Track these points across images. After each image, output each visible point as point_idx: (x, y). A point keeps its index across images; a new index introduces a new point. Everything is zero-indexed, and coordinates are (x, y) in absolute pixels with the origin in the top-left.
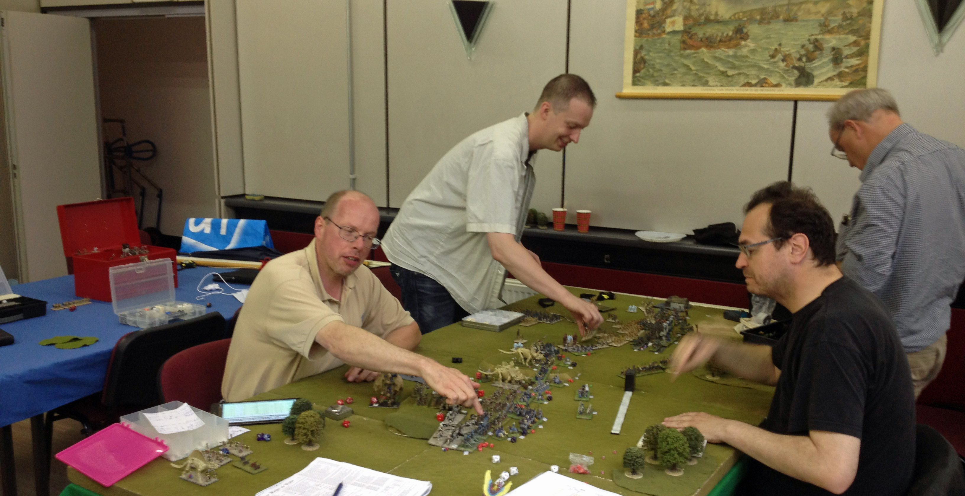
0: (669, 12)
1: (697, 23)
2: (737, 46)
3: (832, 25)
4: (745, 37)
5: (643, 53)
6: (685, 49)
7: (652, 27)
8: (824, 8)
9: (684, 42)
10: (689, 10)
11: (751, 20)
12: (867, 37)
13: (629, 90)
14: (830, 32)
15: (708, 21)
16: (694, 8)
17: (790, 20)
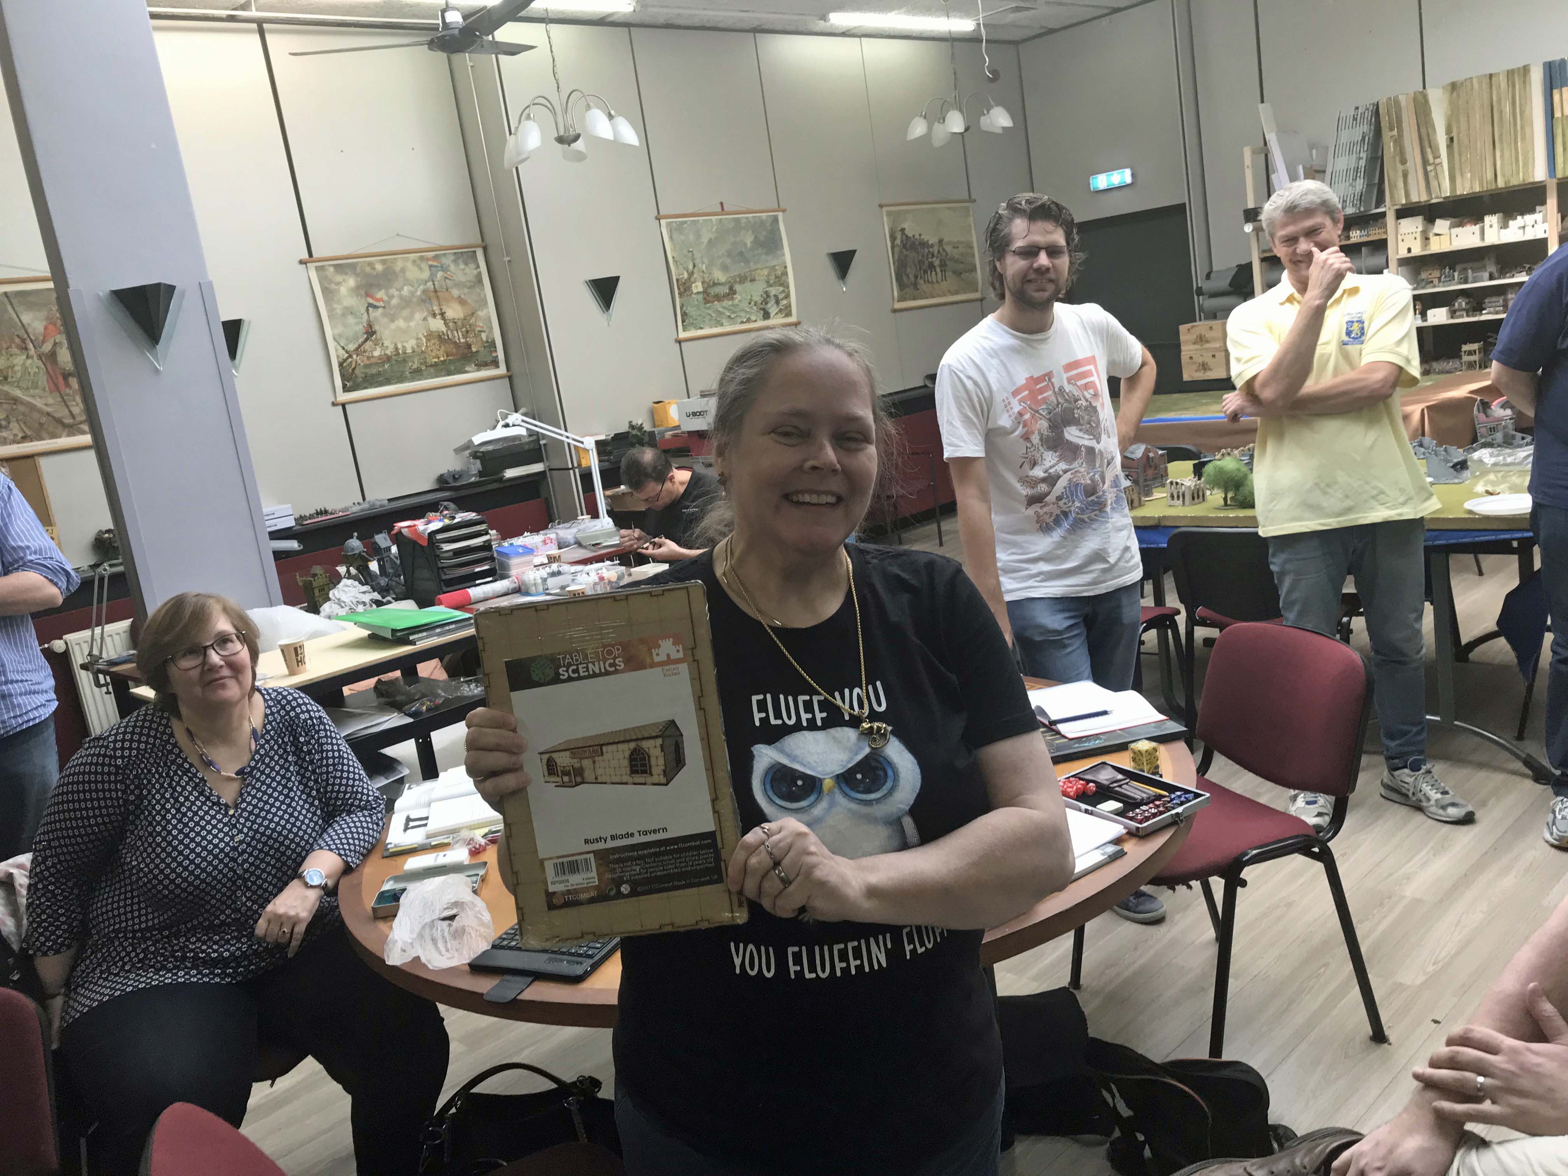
0: (692, 279)
1: (709, 286)
2: (732, 299)
3: (772, 282)
4: (735, 293)
5: (684, 308)
6: (706, 303)
7: (685, 291)
8: (765, 272)
9: (705, 299)
10: (703, 278)
11: (735, 282)
12: (788, 287)
13: (682, 335)
14: (771, 286)
15: (715, 284)
16: (706, 276)
17: (753, 280)
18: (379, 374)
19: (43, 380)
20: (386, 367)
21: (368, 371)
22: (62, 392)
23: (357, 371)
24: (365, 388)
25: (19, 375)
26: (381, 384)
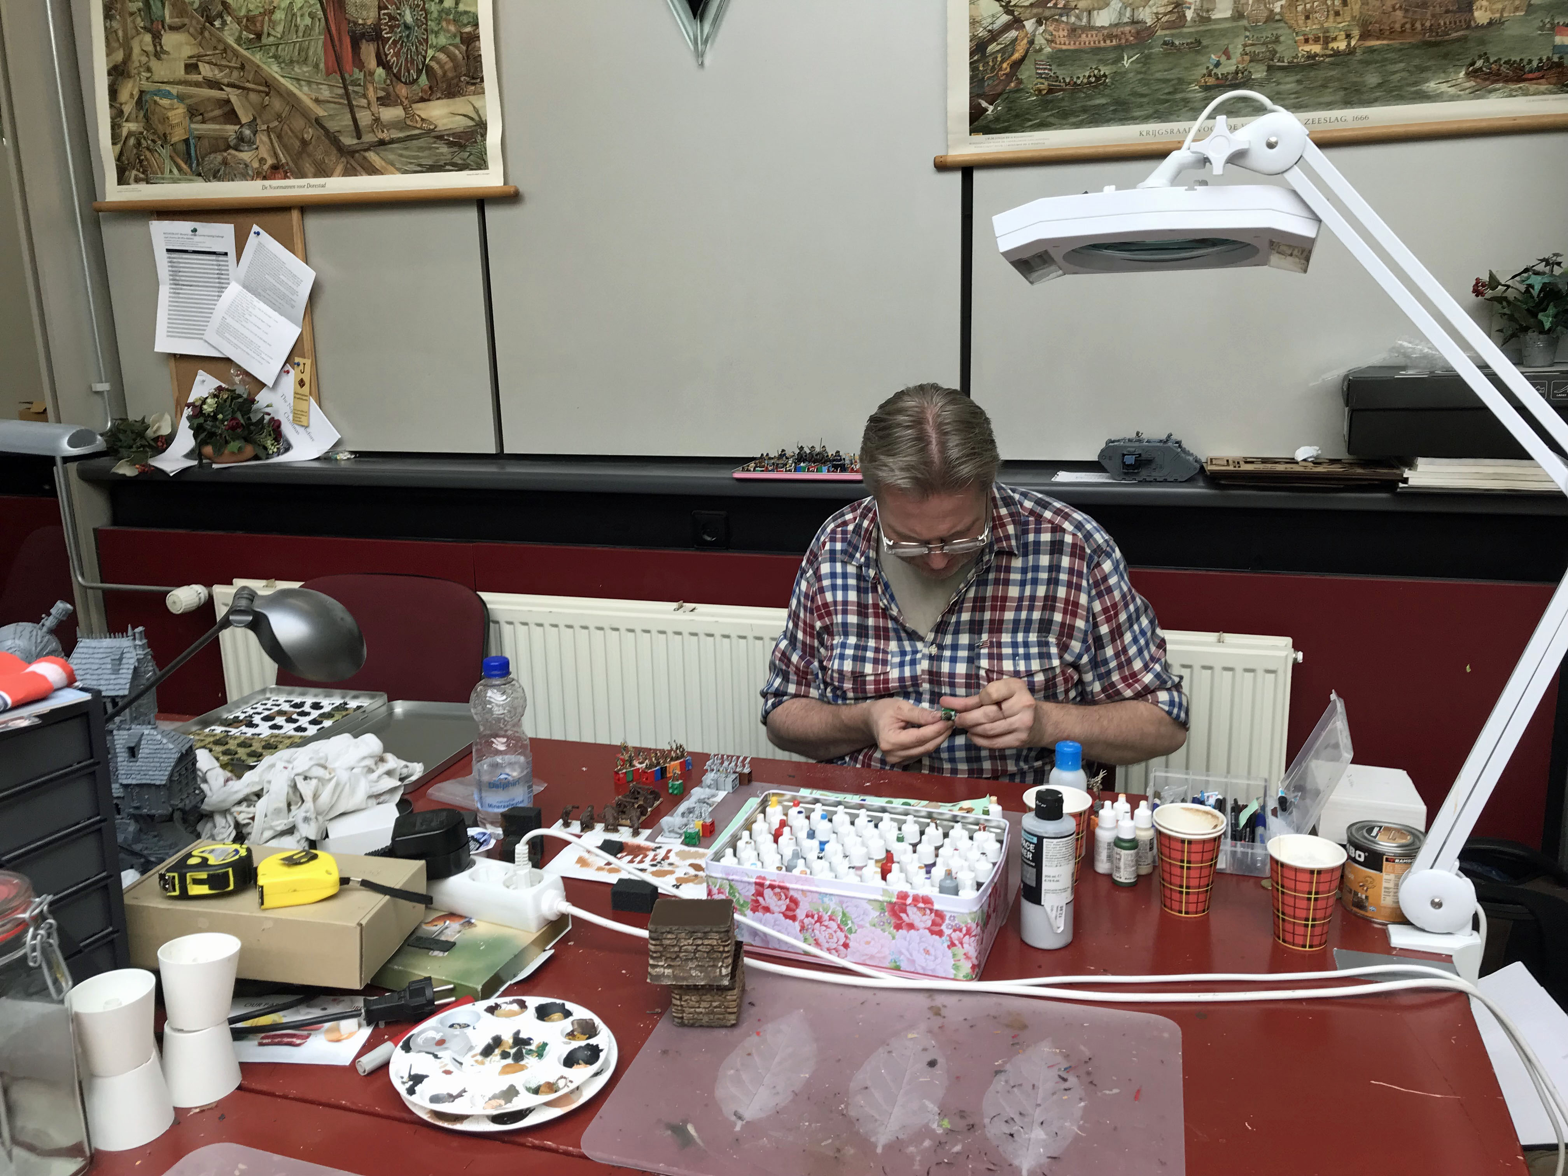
18: (1098, 83)
19: (317, 47)
20: (1126, 63)
21: (1061, 73)
22: (347, 76)
23: (1026, 73)
24: (1043, 125)
25: (280, 29)
26: (1096, 118)
